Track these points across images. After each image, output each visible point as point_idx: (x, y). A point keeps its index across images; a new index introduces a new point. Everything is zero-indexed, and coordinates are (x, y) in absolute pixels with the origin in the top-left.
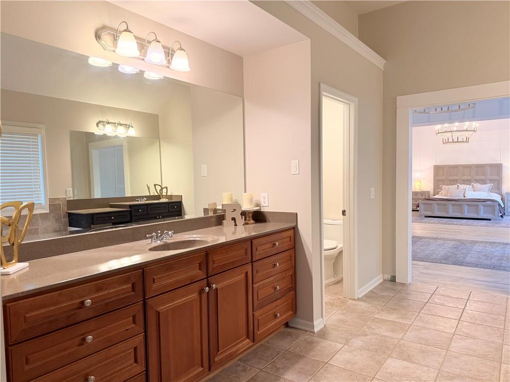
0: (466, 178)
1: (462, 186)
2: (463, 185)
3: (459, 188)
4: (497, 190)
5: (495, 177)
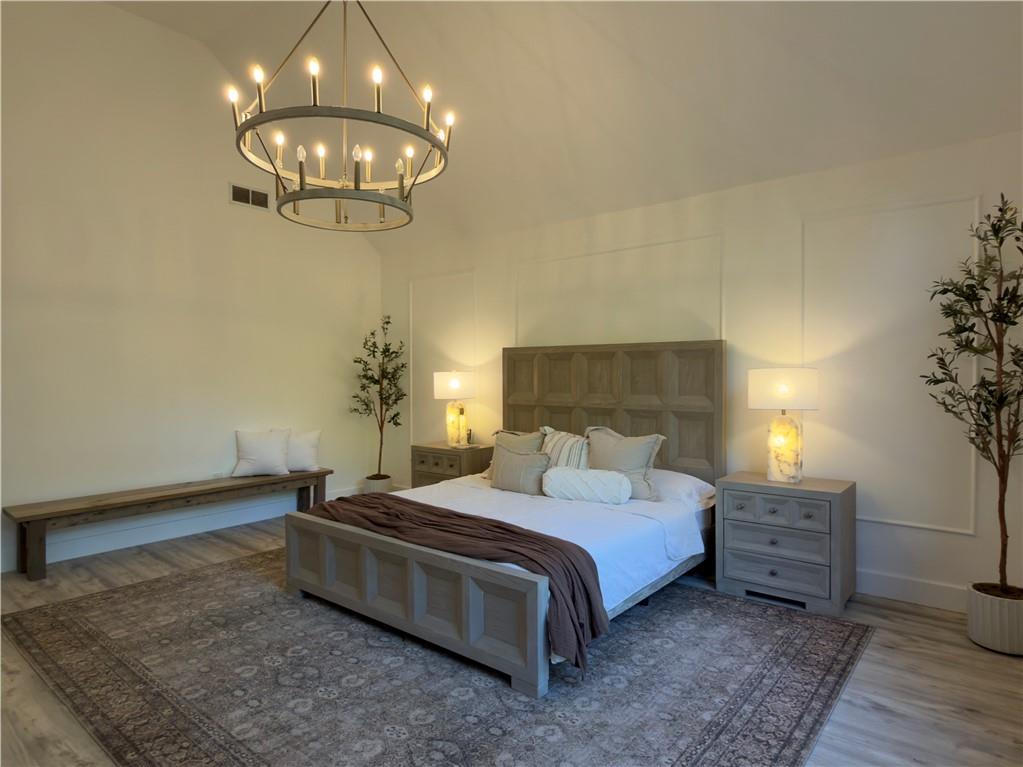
0: (597, 400)
4: (705, 461)
5: (697, 403)
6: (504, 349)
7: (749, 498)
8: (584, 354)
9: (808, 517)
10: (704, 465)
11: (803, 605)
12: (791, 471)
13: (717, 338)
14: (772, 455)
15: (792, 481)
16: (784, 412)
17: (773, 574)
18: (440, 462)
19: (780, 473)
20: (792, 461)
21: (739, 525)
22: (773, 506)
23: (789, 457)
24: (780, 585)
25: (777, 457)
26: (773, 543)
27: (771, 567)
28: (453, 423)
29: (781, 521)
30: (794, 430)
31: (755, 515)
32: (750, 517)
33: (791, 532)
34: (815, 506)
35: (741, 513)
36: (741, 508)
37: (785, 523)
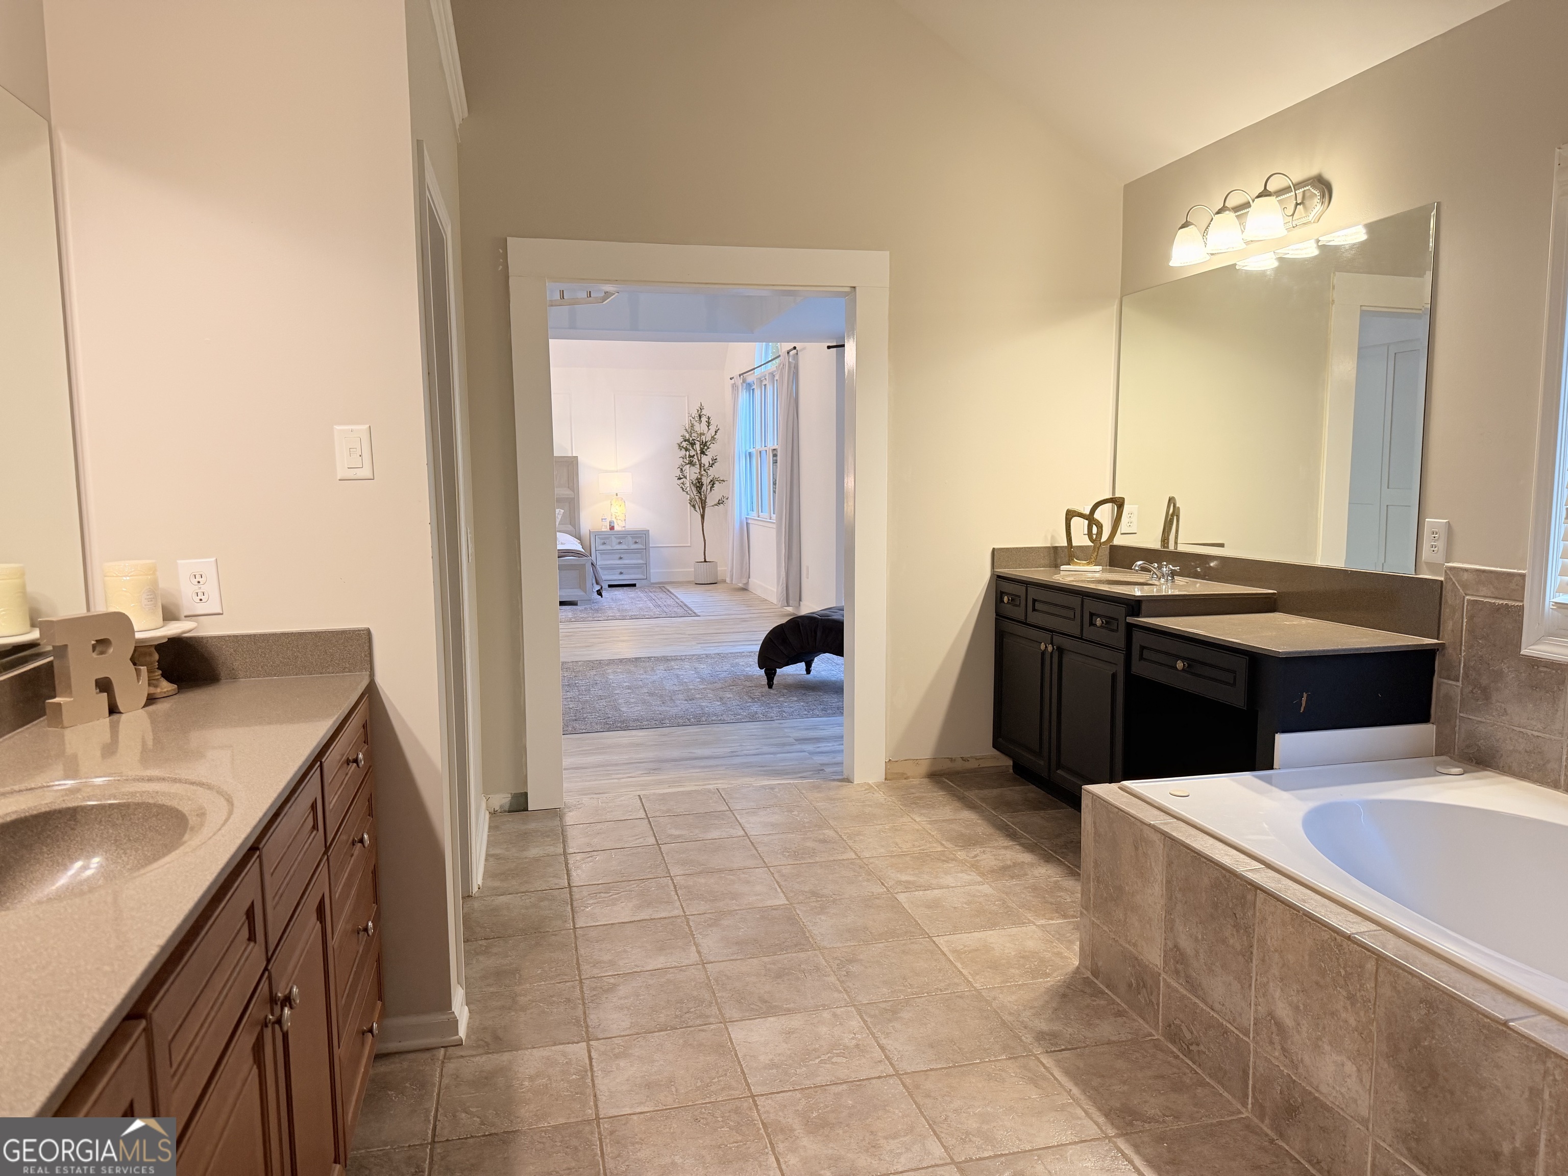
4: (570, 526)
5: (564, 492)
7: (608, 538)
9: (636, 543)
10: (570, 528)
11: (634, 585)
12: (622, 524)
13: (570, 455)
14: (613, 517)
16: (616, 495)
17: (621, 573)
20: (622, 519)
21: (603, 553)
22: (619, 541)
23: (621, 517)
24: (626, 578)
25: (617, 519)
26: (621, 558)
27: (620, 571)
29: (623, 547)
30: (623, 503)
31: (612, 546)
32: (609, 547)
33: (628, 551)
34: (640, 537)
35: (604, 546)
36: (604, 544)
37: (626, 547)
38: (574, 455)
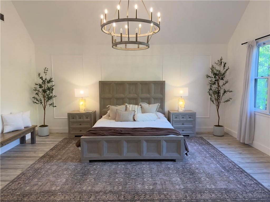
0: (132, 96)
1: (131, 107)
2: (131, 105)
3: (128, 109)
5: (159, 96)
6: (100, 82)
7: (178, 116)
8: (127, 83)
9: (190, 118)
11: (188, 136)
12: (184, 109)
14: (180, 106)
15: (184, 111)
16: (181, 97)
17: (183, 131)
18: (81, 117)
19: (181, 110)
20: (183, 107)
21: (176, 122)
22: (182, 117)
23: (183, 106)
24: (184, 133)
25: (181, 106)
26: (183, 124)
27: (182, 129)
28: (82, 104)
30: (184, 101)
31: (179, 119)
32: (178, 120)
33: (187, 121)
34: (191, 115)
35: (176, 119)
36: (176, 118)
37: (185, 120)
38: (163, 80)
